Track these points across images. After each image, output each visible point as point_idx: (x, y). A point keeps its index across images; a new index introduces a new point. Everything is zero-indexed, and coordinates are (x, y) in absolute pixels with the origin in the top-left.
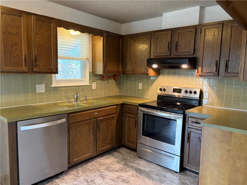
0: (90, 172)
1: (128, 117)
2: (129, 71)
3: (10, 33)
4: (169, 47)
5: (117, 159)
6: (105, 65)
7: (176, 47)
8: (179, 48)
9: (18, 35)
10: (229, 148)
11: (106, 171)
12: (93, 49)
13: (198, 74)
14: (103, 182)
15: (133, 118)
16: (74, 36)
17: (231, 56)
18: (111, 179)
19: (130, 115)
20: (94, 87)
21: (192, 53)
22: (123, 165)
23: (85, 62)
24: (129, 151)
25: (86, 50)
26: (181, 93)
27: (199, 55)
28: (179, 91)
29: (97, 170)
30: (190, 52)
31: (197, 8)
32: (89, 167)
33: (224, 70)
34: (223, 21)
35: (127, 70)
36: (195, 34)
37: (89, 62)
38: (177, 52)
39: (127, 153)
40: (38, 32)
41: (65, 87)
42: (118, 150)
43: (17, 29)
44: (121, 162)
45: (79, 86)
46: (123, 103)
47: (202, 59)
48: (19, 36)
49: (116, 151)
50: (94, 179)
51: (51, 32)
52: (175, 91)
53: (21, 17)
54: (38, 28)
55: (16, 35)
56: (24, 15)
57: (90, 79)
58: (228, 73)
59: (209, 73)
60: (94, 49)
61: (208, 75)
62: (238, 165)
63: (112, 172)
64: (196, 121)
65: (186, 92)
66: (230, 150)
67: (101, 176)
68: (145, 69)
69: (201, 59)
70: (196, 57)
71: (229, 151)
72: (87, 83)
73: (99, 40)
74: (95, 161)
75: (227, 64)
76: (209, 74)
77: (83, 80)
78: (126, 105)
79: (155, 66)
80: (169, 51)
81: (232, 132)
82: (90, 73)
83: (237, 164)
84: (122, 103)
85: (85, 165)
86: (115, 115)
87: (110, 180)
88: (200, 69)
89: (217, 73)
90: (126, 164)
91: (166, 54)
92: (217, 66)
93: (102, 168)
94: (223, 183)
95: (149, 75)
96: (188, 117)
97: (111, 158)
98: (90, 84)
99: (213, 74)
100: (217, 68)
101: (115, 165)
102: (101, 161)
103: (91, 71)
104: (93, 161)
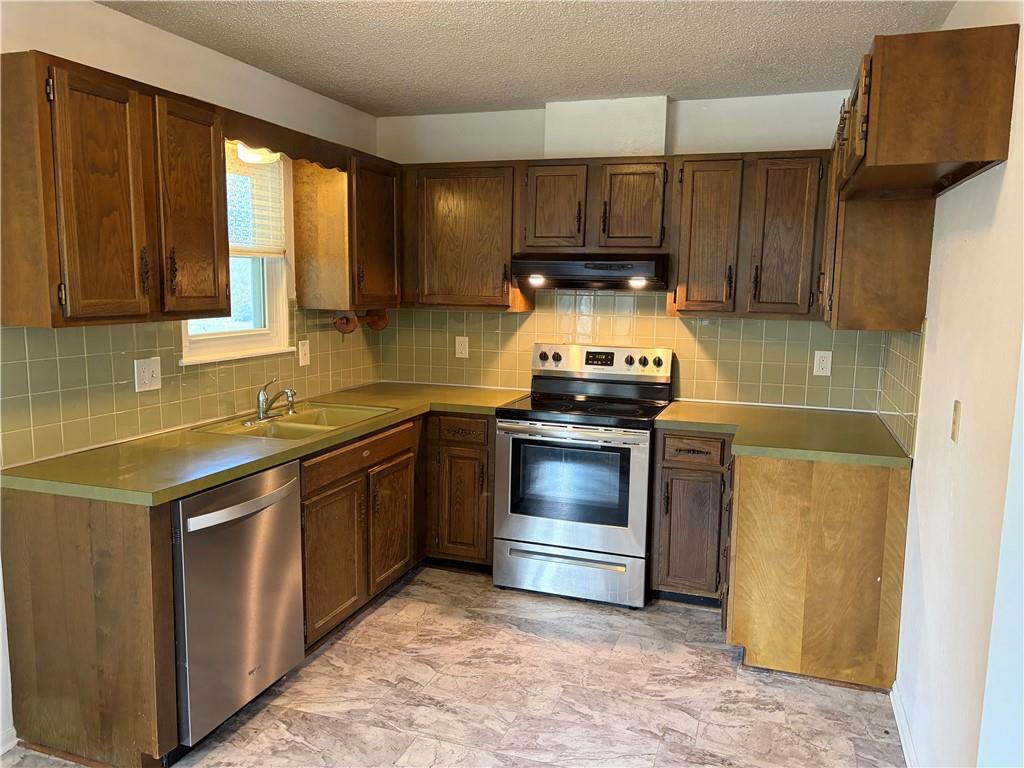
0: (373, 656)
1: (451, 457)
2: (431, 294)
3: (95, 168)
4: (579, 218)
5: (433, 606)
6: (358, 275)
7: (604, 222)
8: (613, 222)
9: (116, 174)
10: (806, 504)
11: (424, 645)
12: (297, 214)
13: (676, 307)
14: (439, 675)
15: (471, 459)
16: (250, 166)
17: (767, 255)
18: (459, 663)
19: (456, 450)
20: (304, 360)
21: (656, 242)
22: (467, 617)
23: (272, 262)
24: (455, 576)
25: (274, 219)
26: (612, 364)
27: (676, 247)
28: (607, 359)
29: (394, 647)
30: (650, 237)
31: (660, 101)
32: (358, 645)
33: (750, 296)
34: (742, 153)
35: (423, 293)
36: (665, 183)
37: (287, 263)
38: (608, 237)
39: (454, 582)
40: (173, 160)
41: (221, 363)
42: (418, 577)
43: (115, 151)
44: (452, 612)
45: (262, 357)
46: (430, 411)
47: (687, 261)
48: (119, 175)
49: (410, 582)
50: (402, 672)
51: (210, 161)
52: (594, 359)
53: (125, 103)
54: (174, 144)
55: (112, 174)
56: (134, 95)
57: (291, 330)
58: (759, 302)
59: (709, 301)
60: (304, 215)
61: (706, 308)
62: (829, 544)
63: (449, 644)
64: (689, 447)
65: (630, 361)
66: (808, 509)
67: (418, 661)
68: (494, 289)
69: (683, 259)
70: (668, 255)
71: (805, 512)
72: (281, 343)
73: (327, 182)
74: (363, 623)
75: (756, 277)
76: (709, 306)
77: (268, 334)
78: (442, 417)
79: (537, 281)
80: (582, 233)
81: (812, 462)
82: (291, 303)
83: (827, 541)
84: (428, 410)
85: (340, 642)
86: (411, 455)
87: (457, 666)
88: (681, 291)
89: (731, 301)
90: (473, 615)
91: (571, 240)
92: (732, 282)
93: (407, 639)
94: (793, 598)
95: (510, 310)
96: (665, 438)
97: (412, 605)
98: (294, 349)
99: (720, 305)
100: (730, 287)
101: (440, 622)
102: (383, 619)
103: (294, 296)
104: (356, 625)
